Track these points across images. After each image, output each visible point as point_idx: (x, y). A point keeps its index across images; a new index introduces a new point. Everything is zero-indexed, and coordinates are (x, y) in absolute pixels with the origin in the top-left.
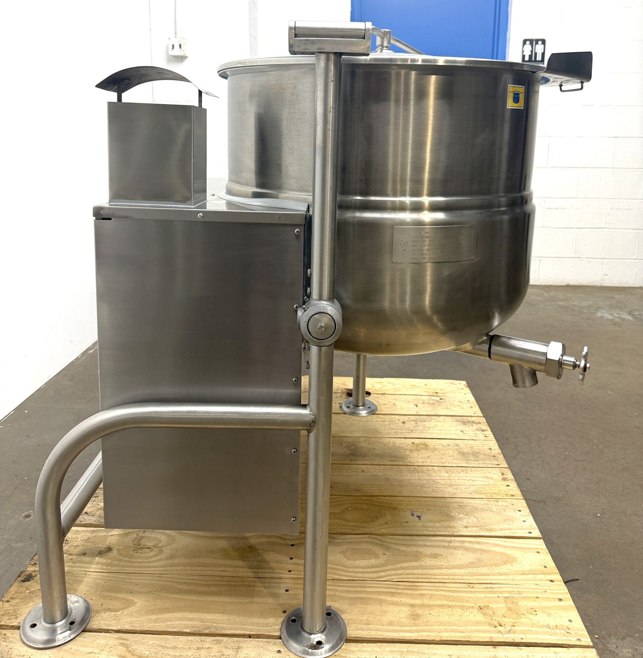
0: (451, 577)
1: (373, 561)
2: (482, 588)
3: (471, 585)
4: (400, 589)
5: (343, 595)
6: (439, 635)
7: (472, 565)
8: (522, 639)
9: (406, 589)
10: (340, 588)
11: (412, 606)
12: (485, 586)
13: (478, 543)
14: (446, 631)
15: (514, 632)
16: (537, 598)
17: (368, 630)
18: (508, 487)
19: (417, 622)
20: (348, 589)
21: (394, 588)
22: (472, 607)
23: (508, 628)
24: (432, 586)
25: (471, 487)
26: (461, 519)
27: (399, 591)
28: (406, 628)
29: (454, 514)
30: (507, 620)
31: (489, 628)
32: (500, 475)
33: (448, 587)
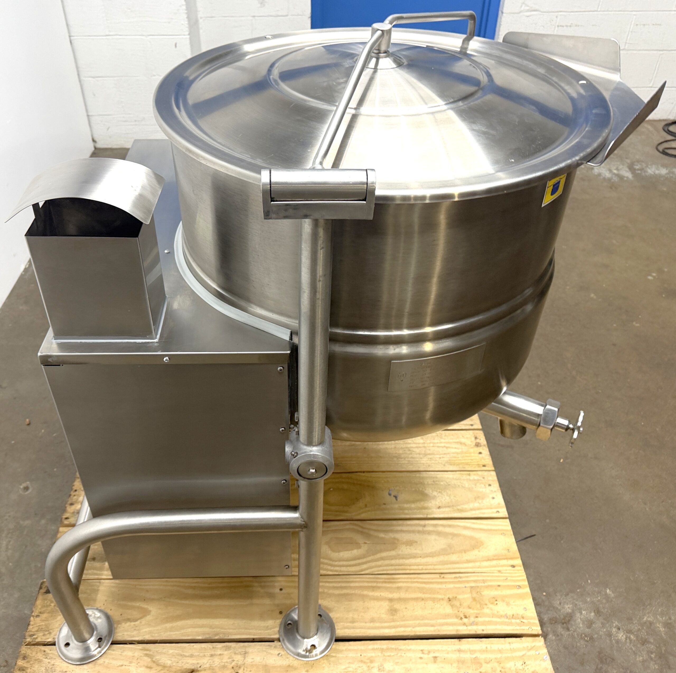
0: (425, 567)
1: (355, 552)
2: (451, 578)
3: (442, 575)
4: (380, 582)
5: (331, 591)
6: (413, 629)
7: (444, 552)
8: (483, 630)
9: (385, 582)
10: (327, 584)
11: (391, 600)
12: (454, 575)
13: (450, 526)
14: (420, 625)
15: (477, 624)
16: (499, 586)
17: (353, 628)
18: (480, 455)
19: (395, 617)
20: (335, 585)
21: (374, 582)
22: (443, 599)
23: (472, 619)
24: (408, 578)
25: (445, 456)
26: (434, 498)
27: (379, 585)
28: (386, 624)
29: (429, 491)
30: (471, 611)
31: (456, 620)
32: (473, 439)
33: (422, 579)
